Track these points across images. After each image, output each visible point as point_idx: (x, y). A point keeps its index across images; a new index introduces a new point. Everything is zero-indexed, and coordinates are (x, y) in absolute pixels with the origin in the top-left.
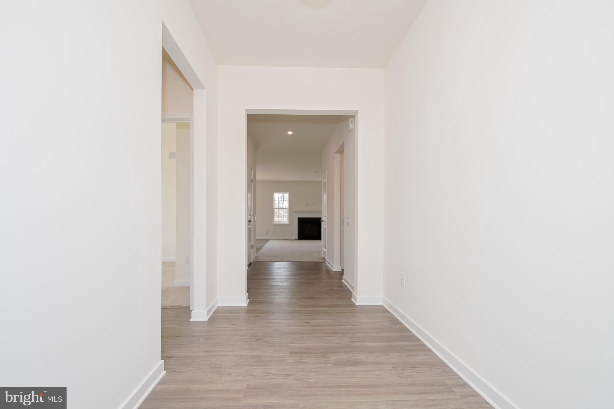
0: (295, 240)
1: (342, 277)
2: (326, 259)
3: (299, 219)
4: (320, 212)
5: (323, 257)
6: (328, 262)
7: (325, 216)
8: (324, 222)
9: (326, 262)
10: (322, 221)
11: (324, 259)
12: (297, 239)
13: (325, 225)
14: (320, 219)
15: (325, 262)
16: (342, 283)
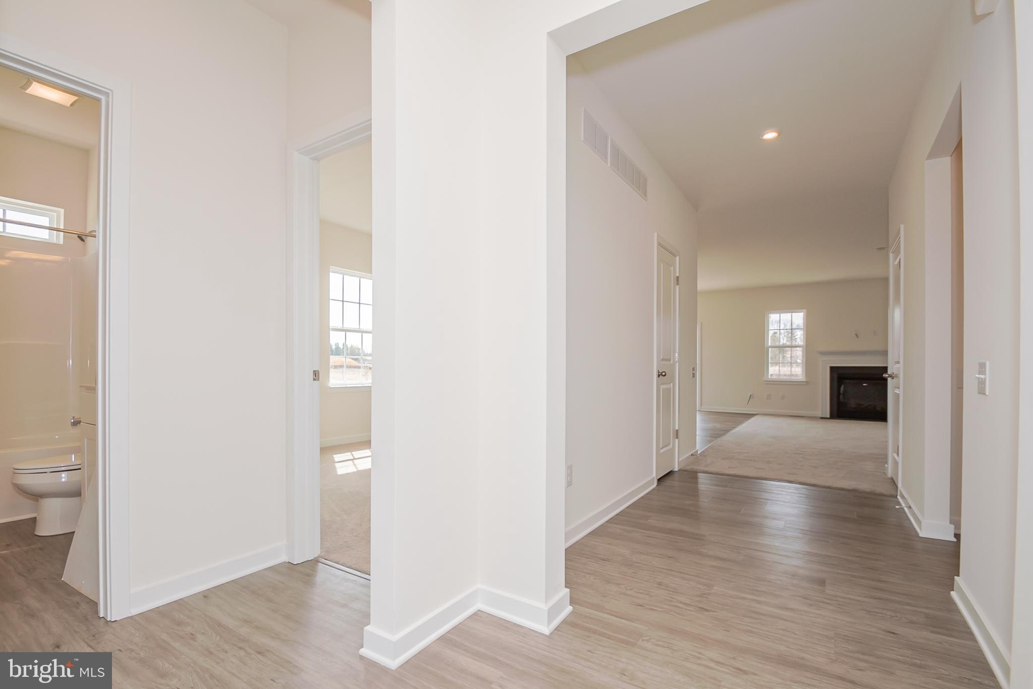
0: (822, 418)
1: (953, 580)
2: (900, 486)
3: (833, 369)
4: (885, 353)
5: (892, 479)
6: (903, 497)
7: (898, 362)
8: (895, 379)
9: (899, 497)
10: (890, 376)
11: (893, 482)
12: (828, 416)
13: (899, 388)
14: (885, 369)
15: (896, 497)
16: (952, 602)
